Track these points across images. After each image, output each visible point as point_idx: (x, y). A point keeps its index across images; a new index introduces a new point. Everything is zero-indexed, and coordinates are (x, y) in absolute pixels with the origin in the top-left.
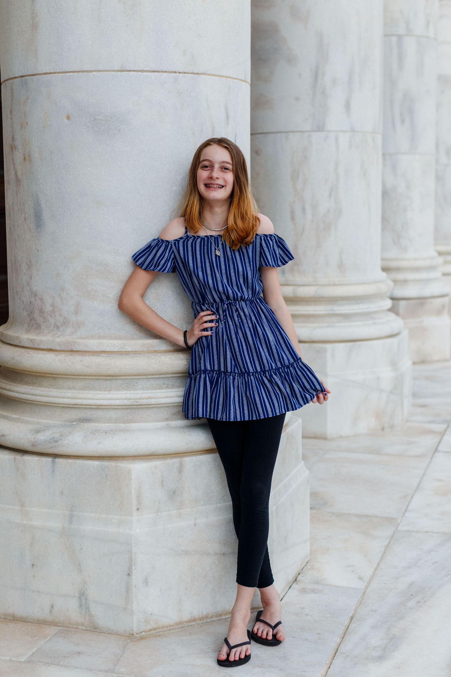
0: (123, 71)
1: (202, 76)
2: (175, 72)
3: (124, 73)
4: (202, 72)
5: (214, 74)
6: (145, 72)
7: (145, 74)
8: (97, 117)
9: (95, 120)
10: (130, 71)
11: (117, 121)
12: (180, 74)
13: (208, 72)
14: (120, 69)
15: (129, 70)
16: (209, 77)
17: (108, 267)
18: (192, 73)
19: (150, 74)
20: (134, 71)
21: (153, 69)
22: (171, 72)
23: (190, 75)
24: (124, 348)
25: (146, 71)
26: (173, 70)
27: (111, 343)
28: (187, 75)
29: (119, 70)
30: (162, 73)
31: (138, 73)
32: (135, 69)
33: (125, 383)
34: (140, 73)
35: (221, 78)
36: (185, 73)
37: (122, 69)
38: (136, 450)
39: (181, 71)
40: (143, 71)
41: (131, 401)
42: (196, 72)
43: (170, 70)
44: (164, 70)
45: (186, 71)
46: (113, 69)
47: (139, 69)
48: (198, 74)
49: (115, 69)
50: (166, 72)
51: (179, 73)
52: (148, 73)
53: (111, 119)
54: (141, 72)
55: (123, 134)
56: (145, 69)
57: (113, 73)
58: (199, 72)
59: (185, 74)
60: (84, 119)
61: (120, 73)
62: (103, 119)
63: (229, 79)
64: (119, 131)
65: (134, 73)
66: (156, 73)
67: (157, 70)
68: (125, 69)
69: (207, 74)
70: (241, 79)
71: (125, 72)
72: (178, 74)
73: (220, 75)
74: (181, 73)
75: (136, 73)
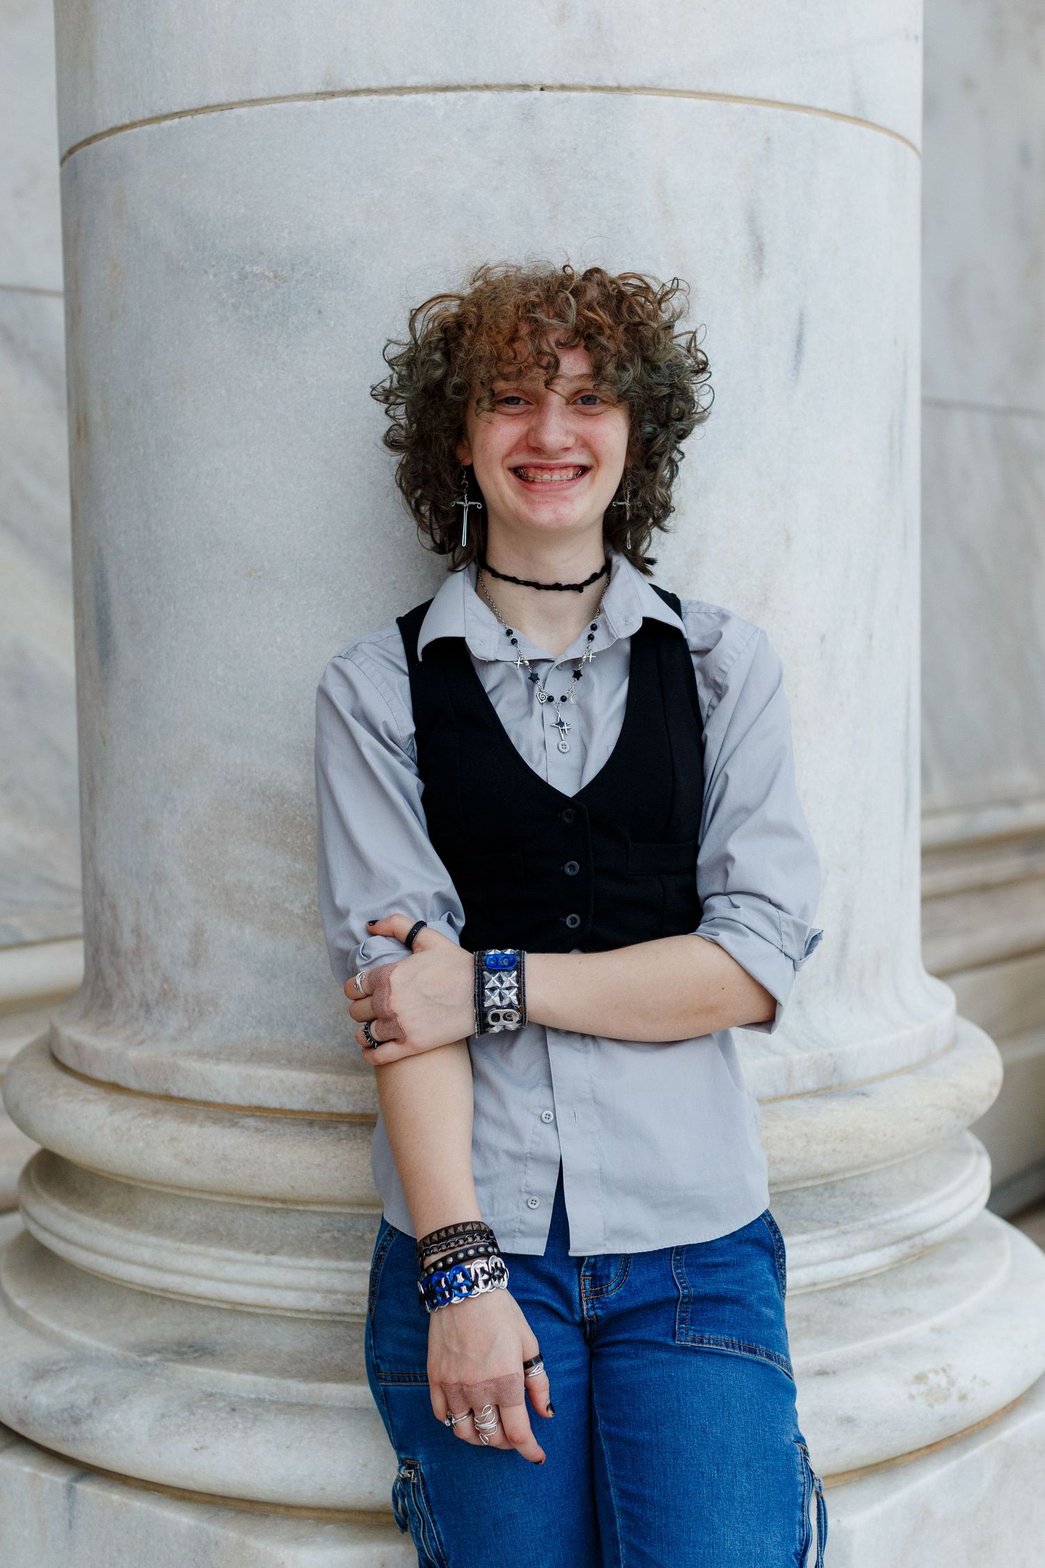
0: (333, 94)
1: (641, 98)
2: (526, 87)
3: (335, 100)
4: (637, 83)
5: (692, 88)
6: (410, 93)
7: (409, 99)
8: (248, 269)
9: (243, 277)
10: (356, 92)
11: (312, 278)
12: (545, 93)
13: (666, 83)
14: (321, 88)
15: (353, 88)
16: (669, 100)
17: (286, 806)
18: (595, 88)
19: (428, 98)
20: (370, 91)
21: (439, 80)
22: (510, 87)
23: (589, 95)
24: (323, 1102)
25: (415, 89)
26: (518, 81)
27: (282, 1081)
28: (574, 94)
29: (317, 94)
30: (474, 93)
31: (383, 98)
32: (374, 85)
33: (331, 1228)
34: (393, 98)
35: (724, 104)
36: (563, 88)
37: (330, 89)
38: (322, 1489)
39: (548, 82)
40: (400, 90)
41: (334, 1297)
42: (611, 83)
43: (504, 79)
44: (480, 82)
45: (567, 81)
46: (298, 92)
47: (385, 82)
48: (619, 89)
49: (307, 88)
50: (488, 87)
51: (542, 89)
52: (419, 97)
53: (293, 269)
54: (396, 94)
55: (333, 322)
56: (410, 82)
57: (300, 104)
58: (625, 82)
59: (565, 94)
60: (211, 277)
61: (321, 102)
62: (267, 273)
63: (763, 109)
64: (320, 312)
65: (371, 101)
66: (450, 95)
67: (453, 83)
68: (338, 89)
69: (660, 90)
70: (830, 109)
71: (340, 99)
72: (537, 93)
73: (720, 91)
74: (550, 88)
75: (375, 98)
